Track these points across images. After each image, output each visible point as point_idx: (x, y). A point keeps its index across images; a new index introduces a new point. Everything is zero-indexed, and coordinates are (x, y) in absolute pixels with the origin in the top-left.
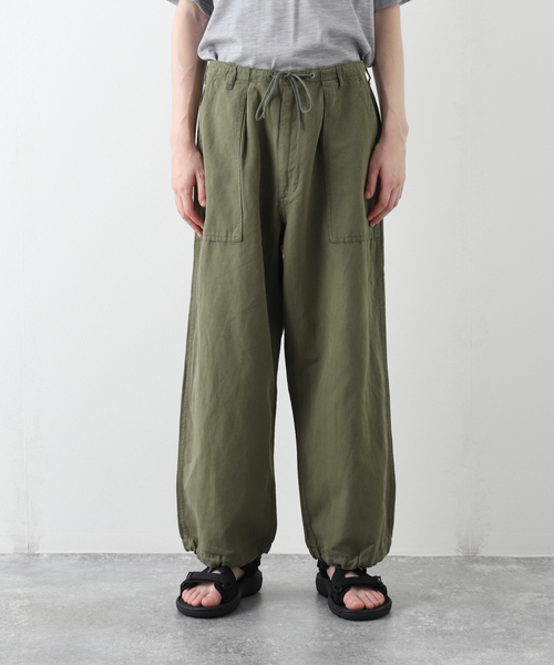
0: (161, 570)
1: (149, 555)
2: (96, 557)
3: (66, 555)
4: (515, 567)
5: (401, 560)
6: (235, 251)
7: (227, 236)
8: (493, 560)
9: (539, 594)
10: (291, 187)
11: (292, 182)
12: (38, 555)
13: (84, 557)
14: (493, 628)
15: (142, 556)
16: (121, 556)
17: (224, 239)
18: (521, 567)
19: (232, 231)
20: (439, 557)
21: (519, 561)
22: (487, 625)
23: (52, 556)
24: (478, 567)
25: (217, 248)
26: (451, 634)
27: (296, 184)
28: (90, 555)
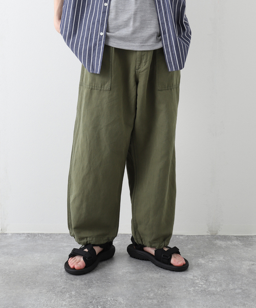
0: (65, 244)
1: (60, 234)
2: (34, 235)
3: (20, 234)
4: (236, 242)
5: (181, 237)
6: (106, 95)
7: (101, 87)
8: (225, 238)
9: (253, 263)
10: (143, 64)
11: (144, 61)
12: (6, 234)
13: (29, 235)
14: (235, 289)
15: (56, 234)
16: (47, 235)
17: (99, 89)
18: (239, 242)
19: (104, 85)
20: (199, 236)
21: (238, 238)
22: (231, 286)
23: (13, 234)
24: (219, 243)
25: (95, 93)
26: (214, 294)
27: (146, 62)
28: (31, 234)
